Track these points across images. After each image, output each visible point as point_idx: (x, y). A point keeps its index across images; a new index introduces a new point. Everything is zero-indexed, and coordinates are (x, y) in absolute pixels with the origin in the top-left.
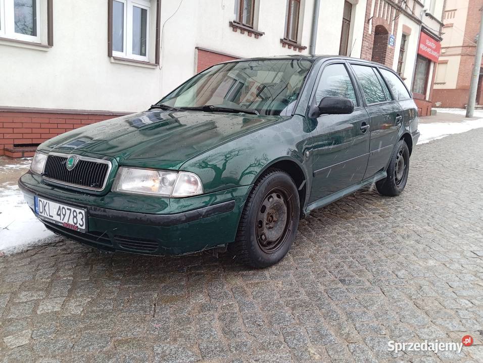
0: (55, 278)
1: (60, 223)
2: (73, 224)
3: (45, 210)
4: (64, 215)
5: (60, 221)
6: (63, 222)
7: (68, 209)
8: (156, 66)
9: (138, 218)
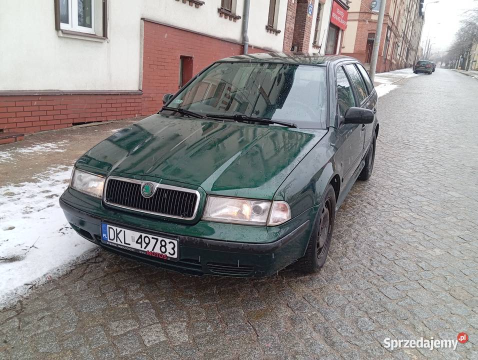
0: (132, 304)
1: (141, 250)
2: (161, 253)
3: (117, 237)
4: (148, 244)
5: (141, 249)
6: (146, 250)
7: (152, 238)
8: (105, 39)
9: (240, 248)
